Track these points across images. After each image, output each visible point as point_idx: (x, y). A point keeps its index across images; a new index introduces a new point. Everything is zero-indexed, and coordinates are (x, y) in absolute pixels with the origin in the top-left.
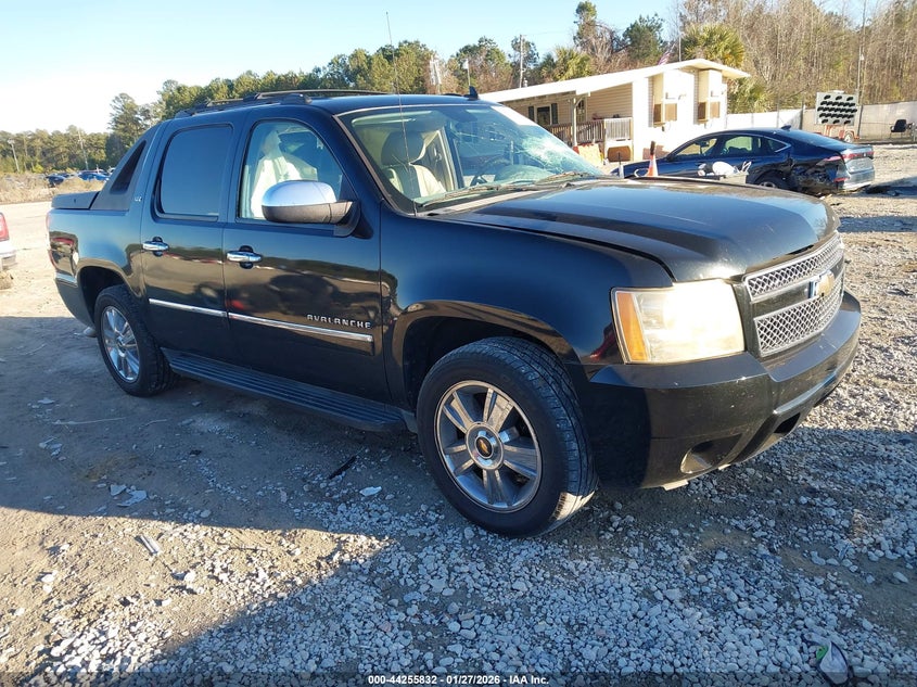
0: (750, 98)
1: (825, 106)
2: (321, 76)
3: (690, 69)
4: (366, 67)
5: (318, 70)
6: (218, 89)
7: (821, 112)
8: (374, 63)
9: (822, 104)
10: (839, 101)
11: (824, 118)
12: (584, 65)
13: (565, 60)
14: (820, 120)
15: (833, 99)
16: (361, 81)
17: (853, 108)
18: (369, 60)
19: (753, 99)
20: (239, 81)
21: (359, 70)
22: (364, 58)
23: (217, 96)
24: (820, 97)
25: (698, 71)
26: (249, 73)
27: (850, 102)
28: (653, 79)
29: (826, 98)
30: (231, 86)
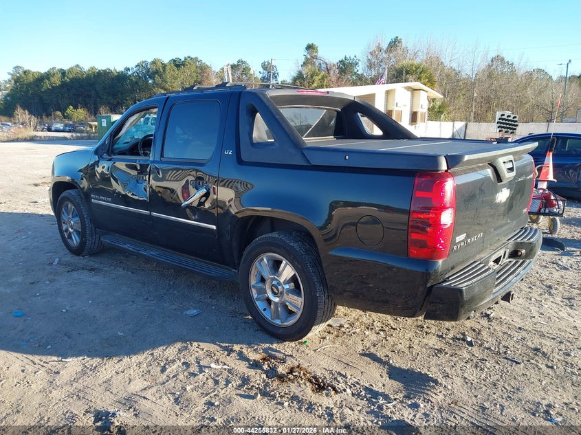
0: (439, 112)
1: (501, 121)
2: (130, 73)
3: (408, 88)
4: (161, 70)
5: (128, 69)
6: (54, 74)
7: (499, 125)
8: (168, 68)
9: (500, 119)
10: (509, 118)
11: (500, 129)
12: (324, 80)
13: (312, 76)
14: (498, 130)
15: (505, 117)
16: (158, 79)
17: (516, 123)
18: (164, 66)
19: (440, 112)
20: (70, 70)
21: (157, 72)
22: (161, 65)
23: (52, 80)
24: (498, 115)
25: (413, 90)
26: (77, 66)
27: (515, 119)
28: (388, 92)
29: (502, 115)
30: (63, 73)
